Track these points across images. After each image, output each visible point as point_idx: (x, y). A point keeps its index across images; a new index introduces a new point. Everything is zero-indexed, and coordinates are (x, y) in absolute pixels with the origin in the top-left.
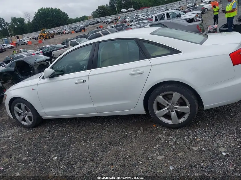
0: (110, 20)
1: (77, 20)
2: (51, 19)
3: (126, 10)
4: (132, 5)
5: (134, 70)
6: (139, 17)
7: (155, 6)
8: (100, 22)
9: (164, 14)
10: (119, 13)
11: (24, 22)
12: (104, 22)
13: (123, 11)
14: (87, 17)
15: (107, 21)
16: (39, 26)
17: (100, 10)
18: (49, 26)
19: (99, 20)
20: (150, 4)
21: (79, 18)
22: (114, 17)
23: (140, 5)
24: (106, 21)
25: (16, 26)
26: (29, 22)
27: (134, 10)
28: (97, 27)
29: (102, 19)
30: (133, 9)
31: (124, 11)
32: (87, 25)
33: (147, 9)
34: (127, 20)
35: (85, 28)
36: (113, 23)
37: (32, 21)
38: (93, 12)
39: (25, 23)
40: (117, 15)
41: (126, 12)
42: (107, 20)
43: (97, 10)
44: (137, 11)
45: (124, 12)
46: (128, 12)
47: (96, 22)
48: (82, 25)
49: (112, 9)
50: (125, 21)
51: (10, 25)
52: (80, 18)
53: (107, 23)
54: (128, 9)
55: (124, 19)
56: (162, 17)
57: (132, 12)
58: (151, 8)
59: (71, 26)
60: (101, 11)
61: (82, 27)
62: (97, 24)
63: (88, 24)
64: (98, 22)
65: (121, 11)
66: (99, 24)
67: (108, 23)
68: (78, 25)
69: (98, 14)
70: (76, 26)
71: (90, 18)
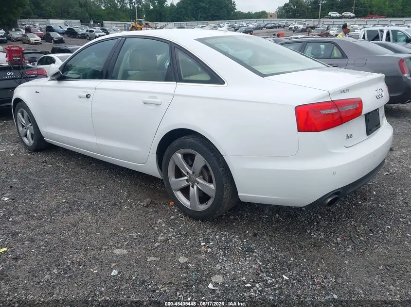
0: (301, 27)
1: (249, 16)
2: (207, 6)
3: (338, 15)
4: (354, 7)
5: (151, 95)
6: (356, 31)
7: (400, 17)
8: (284, 27)
9: (382, 31)
10: (323, 16)
11: (164, 3)
12: (290, 29)
13: (332, 15)
14: (267, 14)
15: (295, 27)
16: (185, 14)
17: (292, 7)
18: (201, 17)
19: (283, 23)
20: (389, 12)
21: (253, 13)
22: (310, 22)
23: (369, 9)
24: (293, 26)
25: (151, 7)
26: (172, 5)
27: (353, 18)
28: (275, 33)
29: (289, 23)
30: (352, 15)
31: (334, 15)
32: (259, 26)
33: (378, 20)
34: (330, 32)
35: (253, 31)
36: (305, 33)
37: (177, 4)
38: (279, 8)
39: (167, 5)
40: (318, 20)
41: (337, 18)
42: (296, 25)
43: (286, 5)
44: (359, 19)
45: (333, 18)
46: (340, 18)
47: (277, 25)
48: (251, 26)
49: (314, 8)
50: (327, 33)
51: (143, 4)
52: (255, 13)
53: (294, 31)
54: (343, 14)
55: (328, 29)
56: (378, 35)
57: (348, 20)
58: (387, 19)
59: (234, 23)
60: (292, 9)
61: (250, 28)
62: (278, 29)
63: (262, 25)
64: (280, 26)
65: (329, 14)
66: (281, 29)
67: (296, 30)
68: (245, 25)
69: (287, 12)
70: (241, 26)
71: (271, 16)
